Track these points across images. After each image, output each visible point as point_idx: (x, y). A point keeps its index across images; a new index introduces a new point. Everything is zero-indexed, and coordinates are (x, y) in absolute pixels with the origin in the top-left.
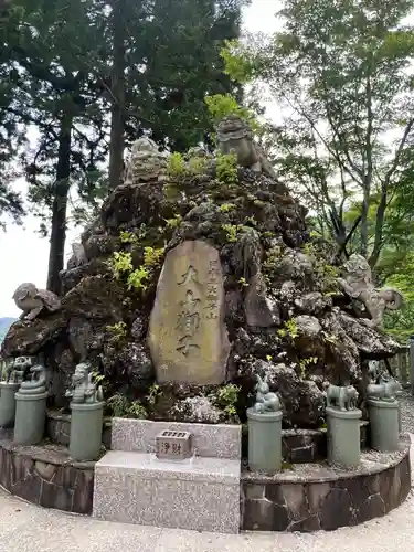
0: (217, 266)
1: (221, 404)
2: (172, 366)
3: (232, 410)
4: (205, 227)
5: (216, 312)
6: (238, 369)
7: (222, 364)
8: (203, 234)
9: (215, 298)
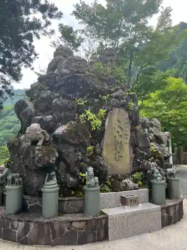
0: (128, 121)
1: (135, 181)
2: (112, 166)
3: (141, 183)
4: (124, 102)
5: (128, 141)
6: (139, 165)
7: (130, 164)
8: (123, 106)
9: (128, 135)
